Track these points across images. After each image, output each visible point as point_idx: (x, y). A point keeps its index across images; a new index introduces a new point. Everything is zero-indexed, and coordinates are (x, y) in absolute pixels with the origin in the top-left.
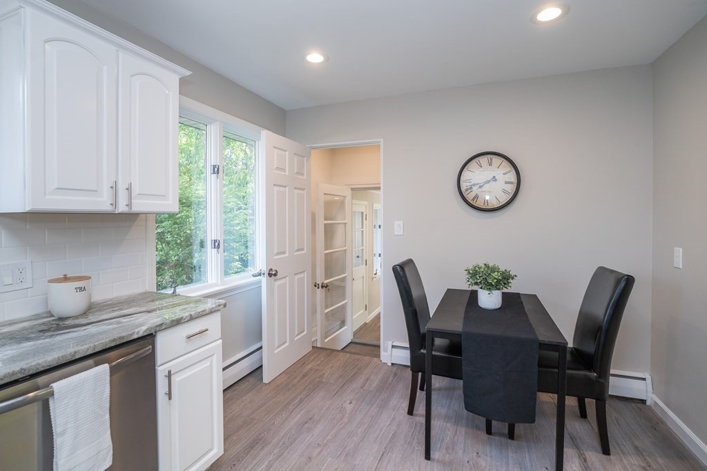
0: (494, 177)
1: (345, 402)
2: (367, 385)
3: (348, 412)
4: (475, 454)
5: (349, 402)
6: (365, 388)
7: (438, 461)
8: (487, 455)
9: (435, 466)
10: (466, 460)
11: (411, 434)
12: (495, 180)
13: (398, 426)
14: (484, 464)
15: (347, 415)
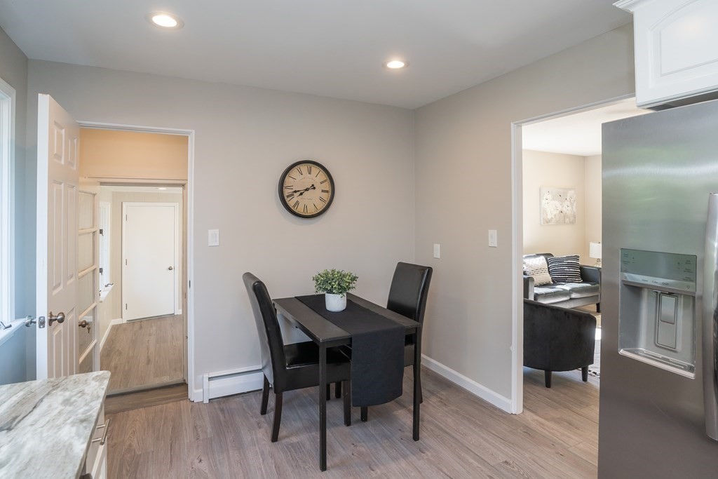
0: (313, 185)
1: (192, 463)
2: (200, 434)
3: (207, 471)
4: (352, 446)
5: (197, 461)
6: (201, 438)
7: (332, 467)
8: (360, 442)
9: (333, 472)
10: (350, 454)
11: (291, 459)
12: (314, 188)
13: (272, 456)
14: (364, 450)
15: (209, 475)
